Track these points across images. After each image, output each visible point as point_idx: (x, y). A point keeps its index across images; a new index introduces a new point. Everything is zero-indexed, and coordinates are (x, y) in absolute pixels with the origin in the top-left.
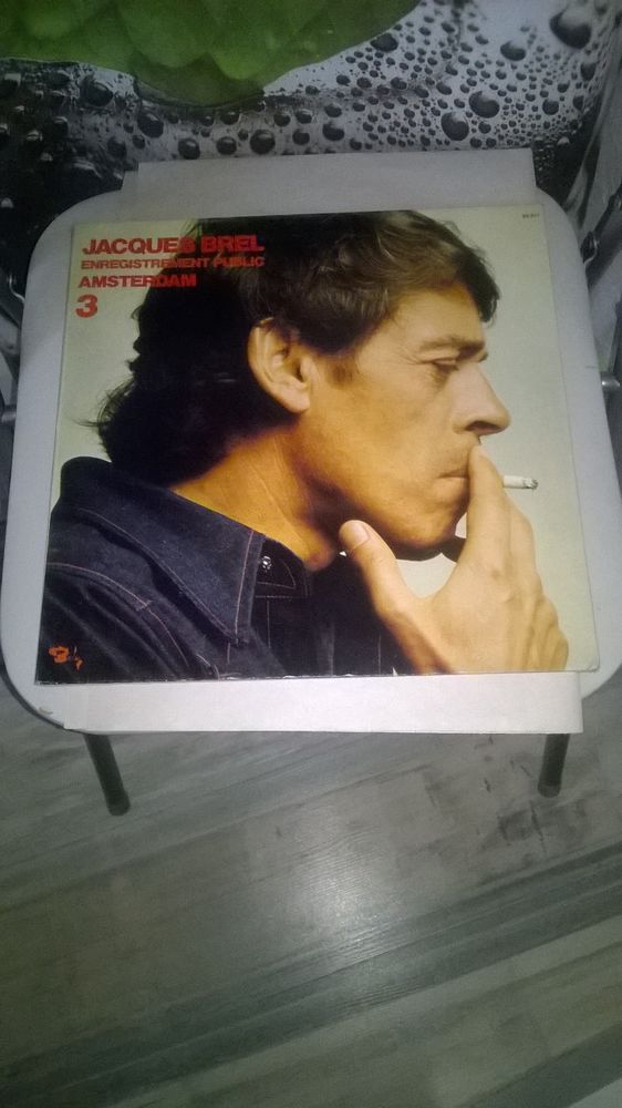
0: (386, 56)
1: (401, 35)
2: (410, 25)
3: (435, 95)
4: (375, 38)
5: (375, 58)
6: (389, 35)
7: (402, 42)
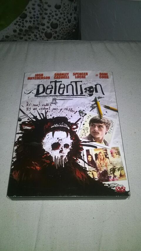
0: (25, 20)
1: (27, 12)
2: (29, 8)
3: (41, 27)
4: (20, 15)
5: (22, 22)
6: (24, 13)
7: (28, 14)
